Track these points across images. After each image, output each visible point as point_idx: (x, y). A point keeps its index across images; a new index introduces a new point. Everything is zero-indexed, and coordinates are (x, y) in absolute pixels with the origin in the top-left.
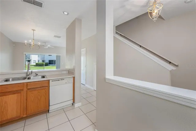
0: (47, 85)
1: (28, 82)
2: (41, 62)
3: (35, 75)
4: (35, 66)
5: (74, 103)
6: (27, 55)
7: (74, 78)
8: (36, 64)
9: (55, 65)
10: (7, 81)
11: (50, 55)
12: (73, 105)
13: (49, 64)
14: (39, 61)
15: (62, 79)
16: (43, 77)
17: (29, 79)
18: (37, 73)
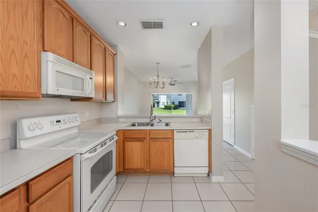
0: (171, 137)
1: (150, 130)
2: (169, 104)
3: (159, 121)
4: (163, 109)
5: (210, 173)
6: (156, 96)
7: (210, 130)
8: (165, 106)
9: (184, 108)
10: (133, 125)
11: (180, 94)
12: (208, 175)
13: (180, 107)
14: (167, 103)
15: (191, 131)
16: (167, 125)
17: (152, 125)
18: (161, 119)
